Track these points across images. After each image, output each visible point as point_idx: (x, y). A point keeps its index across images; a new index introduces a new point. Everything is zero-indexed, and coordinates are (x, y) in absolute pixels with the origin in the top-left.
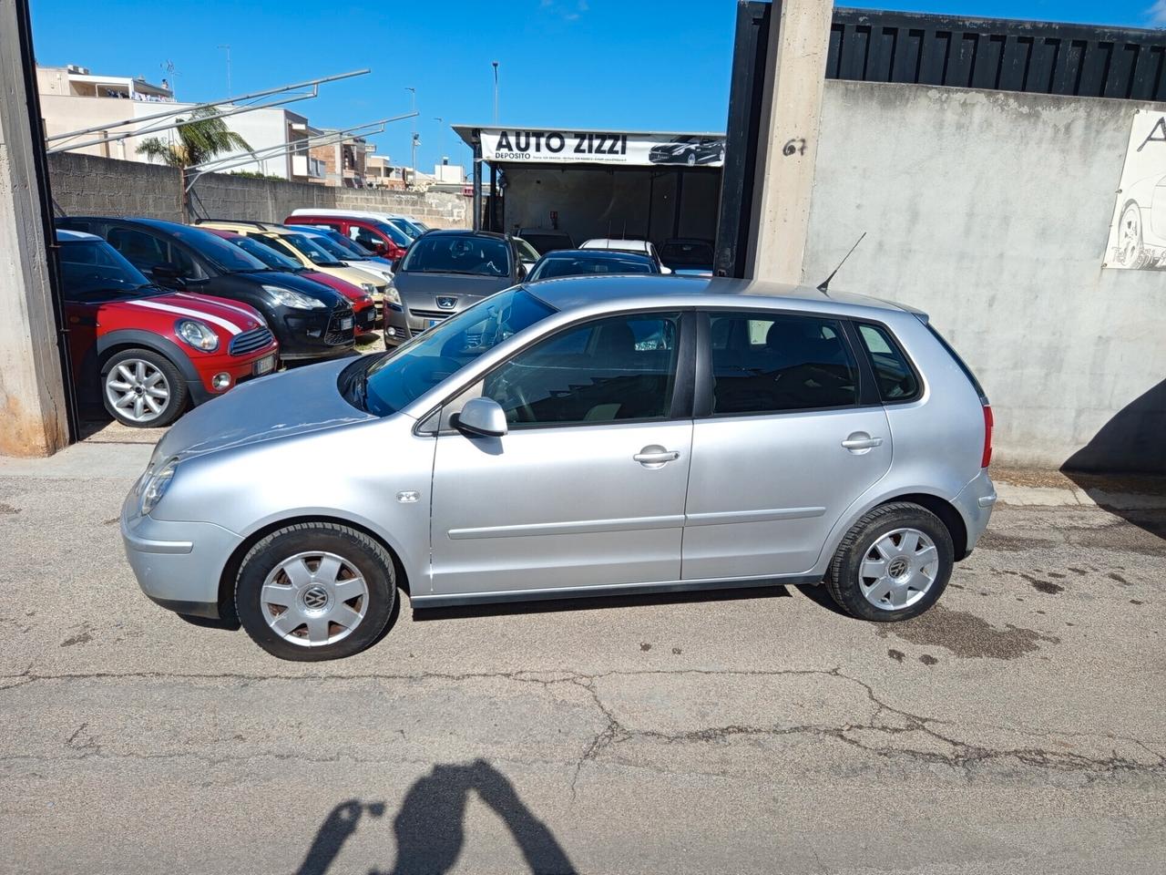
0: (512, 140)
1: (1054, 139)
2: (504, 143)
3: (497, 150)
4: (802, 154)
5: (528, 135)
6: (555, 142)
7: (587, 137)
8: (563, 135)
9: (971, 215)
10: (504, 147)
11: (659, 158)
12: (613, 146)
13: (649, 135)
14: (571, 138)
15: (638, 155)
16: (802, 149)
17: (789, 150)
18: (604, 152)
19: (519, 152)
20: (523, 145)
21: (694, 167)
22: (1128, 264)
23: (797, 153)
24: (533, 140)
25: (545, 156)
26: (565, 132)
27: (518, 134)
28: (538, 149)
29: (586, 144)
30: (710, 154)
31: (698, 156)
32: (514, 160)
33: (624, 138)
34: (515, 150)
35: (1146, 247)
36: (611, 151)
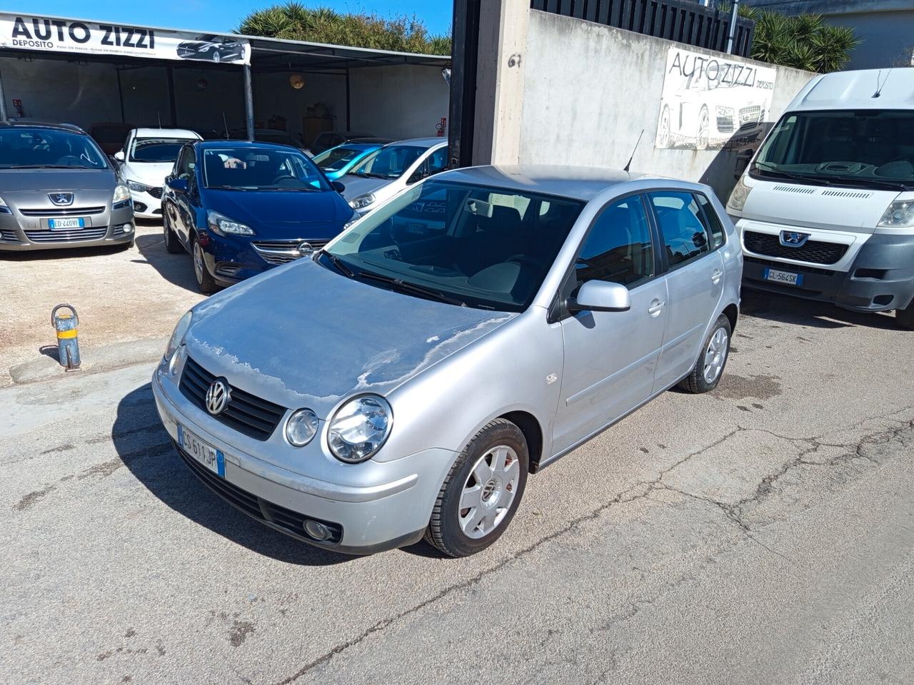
0: (30, 27)
1: (637, 63)
2: (21, 29)
3: (13, 36)
4: (519, 66)
5: (47, 22)
6: (80, 33)
7: (113, 29)
8: (87, 25)
9: (600, 114)
10: (21, 33)
11: (187, 54)
12: (141, 40)
13: (175, 32)
14: (96, 29)
15: (166, 49)
16: (519, 62)
17: (512, 63)
18: (132, 45)
19: (39, 40)
20: (43, 33)
21: (220, 64)
22: (664, 146)
23: (516, 65)
24: (54, 29)
25: (68, 46)
26: (89, 23)
27: (35, 21)
28: (61, 37)
29: (113, 37)
30: (231, 53)
31: (222, 54)
32: (35, 48)
33: (152, 33)
34: (35, 39)
35: (671, 134)
36: (140, 44)
